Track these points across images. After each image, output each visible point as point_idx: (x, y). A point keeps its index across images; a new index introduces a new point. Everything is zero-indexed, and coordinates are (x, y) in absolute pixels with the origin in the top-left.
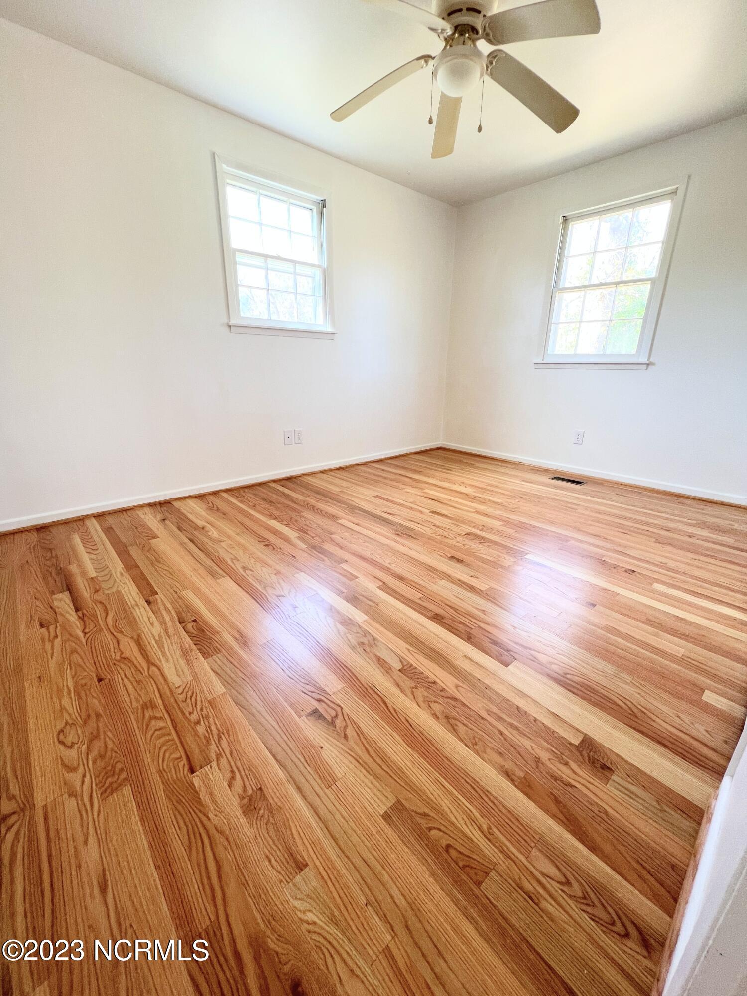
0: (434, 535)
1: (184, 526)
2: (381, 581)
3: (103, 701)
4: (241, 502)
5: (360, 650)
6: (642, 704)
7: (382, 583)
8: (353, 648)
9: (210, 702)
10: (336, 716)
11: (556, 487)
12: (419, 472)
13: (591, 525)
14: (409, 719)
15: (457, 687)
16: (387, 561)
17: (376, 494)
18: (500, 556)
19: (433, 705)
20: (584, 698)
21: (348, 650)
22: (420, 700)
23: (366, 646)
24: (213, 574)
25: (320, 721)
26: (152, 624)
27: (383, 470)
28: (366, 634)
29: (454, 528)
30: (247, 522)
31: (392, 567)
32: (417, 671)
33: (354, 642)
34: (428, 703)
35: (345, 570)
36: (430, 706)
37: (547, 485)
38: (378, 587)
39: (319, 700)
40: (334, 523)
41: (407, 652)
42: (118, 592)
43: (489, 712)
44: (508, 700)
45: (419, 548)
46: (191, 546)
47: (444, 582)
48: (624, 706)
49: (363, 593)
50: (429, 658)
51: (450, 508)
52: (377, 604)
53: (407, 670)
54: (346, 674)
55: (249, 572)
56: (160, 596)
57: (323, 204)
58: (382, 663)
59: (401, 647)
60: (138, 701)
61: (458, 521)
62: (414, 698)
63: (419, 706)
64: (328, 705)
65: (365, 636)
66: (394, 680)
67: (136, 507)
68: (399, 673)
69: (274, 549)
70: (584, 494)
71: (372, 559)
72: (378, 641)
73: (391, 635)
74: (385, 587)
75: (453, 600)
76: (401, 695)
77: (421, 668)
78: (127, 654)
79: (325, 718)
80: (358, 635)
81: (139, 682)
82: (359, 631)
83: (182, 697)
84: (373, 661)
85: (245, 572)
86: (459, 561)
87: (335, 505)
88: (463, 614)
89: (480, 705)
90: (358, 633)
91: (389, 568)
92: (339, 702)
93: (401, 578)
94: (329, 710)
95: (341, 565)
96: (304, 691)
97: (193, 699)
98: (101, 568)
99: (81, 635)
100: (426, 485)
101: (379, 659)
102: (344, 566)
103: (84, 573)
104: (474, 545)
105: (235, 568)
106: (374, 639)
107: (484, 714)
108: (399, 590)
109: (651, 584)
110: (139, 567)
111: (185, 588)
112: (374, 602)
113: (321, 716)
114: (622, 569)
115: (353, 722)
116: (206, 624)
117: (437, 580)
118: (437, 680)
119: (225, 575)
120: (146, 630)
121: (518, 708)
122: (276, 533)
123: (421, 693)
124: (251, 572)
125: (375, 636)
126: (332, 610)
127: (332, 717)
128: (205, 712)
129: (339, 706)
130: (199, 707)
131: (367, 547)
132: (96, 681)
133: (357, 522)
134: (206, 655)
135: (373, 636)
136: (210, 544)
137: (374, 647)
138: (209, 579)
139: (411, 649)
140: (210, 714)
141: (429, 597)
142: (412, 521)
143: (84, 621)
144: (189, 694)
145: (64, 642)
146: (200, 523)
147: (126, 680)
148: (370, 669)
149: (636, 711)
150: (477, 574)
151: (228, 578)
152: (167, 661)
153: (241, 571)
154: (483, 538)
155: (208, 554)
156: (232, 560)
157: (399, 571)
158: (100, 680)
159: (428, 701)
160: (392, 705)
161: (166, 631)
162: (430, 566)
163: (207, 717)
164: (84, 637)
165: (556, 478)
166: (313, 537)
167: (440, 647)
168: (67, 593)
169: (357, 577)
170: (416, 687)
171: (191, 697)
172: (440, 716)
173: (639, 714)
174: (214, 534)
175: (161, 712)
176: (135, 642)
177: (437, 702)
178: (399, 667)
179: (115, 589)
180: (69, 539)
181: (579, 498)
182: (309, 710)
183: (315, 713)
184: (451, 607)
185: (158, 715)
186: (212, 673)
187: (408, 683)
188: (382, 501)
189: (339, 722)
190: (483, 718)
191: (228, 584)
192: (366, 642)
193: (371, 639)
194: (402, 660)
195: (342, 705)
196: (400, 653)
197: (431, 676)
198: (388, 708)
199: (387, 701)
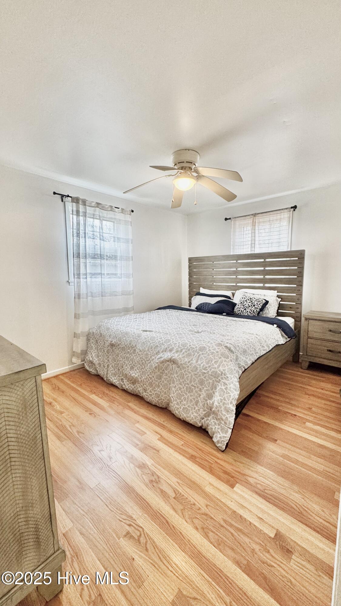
2: (159, 434)
4: (73, 382)
5: (150, 485)
6: (305, 505)
7: (160, 436)
8: (147, 485)
9: (64, 535)
10: (140, 535)
14: (182, 532)
15: (207, 506)
16: (162, 420)
19: (194, 520)
20: (275, 505)
21: (144, 487)
22: (187, 516)
23: (154, 483)
24: (59, 438)
25: (131, 540)
28: (153, 474)
30: (77, 397)
32: (184, 497)
33: (147, 481)
34: (191, 519)
35: (138, 428)
36: (193, 522)
38: (158, 439)
39: (130, 525)
41: (177, 484)
43: (225, 521)
44: (235, 512)
48: (295, 507)
49: (150, 444)
50: (190, 487)
52: (158, 452)
53: (178, 497)
54: (144, 505)
55: (81, 435)
58: (163, 494)
59: (173, 480)
62: (184, 517)
63: (187, 522)
64: (135, 528)
65: (153, 476)
66: (172, 505)
68: (174, 500)
69: (95, 416)
71: (154, 419)
72: (161, 478)
73: (168, 473)
74: (162, 439)
75: (201, 445)
76: (177, 515)
77: (186, 495)
79: (134, 538)
80: (149, 475)
82: (149, 472)
84: (159, 493)
88: (207, 454)
89: (220, 517)
91: (164, 425)
93: (171, 432)
94: (136, 531)
95: (135, 425)
96: (121, 519)
101: (162, 491)
102: (137, 425)
105: (72, 433)
106: (159, 477)
107: (222, 523)
108: (170, 441)
109: (305, 423)
112: (157, 450)
113: (132, 537)
114: (290, 414)
115: (150, 538)
118: (196, 503)
119: (66, 438)
121: (241, 516)
122: (95, 404)
123: (187, 513)
125: (159, 475)
126: (132, 459)
127: (138, 536)
128: (62, 543)
129: (142, 528)
134: (59, 500)
135: (157, 475)
136: (56, 415)
137: (159, 482)
139: (179, 481)
141: (187, 443)
146: (49, 401)
148: (157, 499)
149: (301, 510)
151: (69, 440)
153: (76, 434)
156: (70, 426)
160: (173, 524)
166: (118, 406)
167: (196, 478)
169: (145, 433)
170: (184, 509)
172: (198, 527)
173: (304, 513)
174: (58, 408)
177: (196, 518)
178: (174, 495)
182: (124, 533)
183: (128, 535)
184: (200, 450)
186: (64, 513)
187: (179, 507)
189: (142, 540)
190: (222, 526)
191: (70, 445)
192: (154, 480)
193: (156, 478)
194: (175, 491)
195: (143, 527)
196: (174, 485)
197: (192, 500)
198: (169, 526)
199: (169, 520)
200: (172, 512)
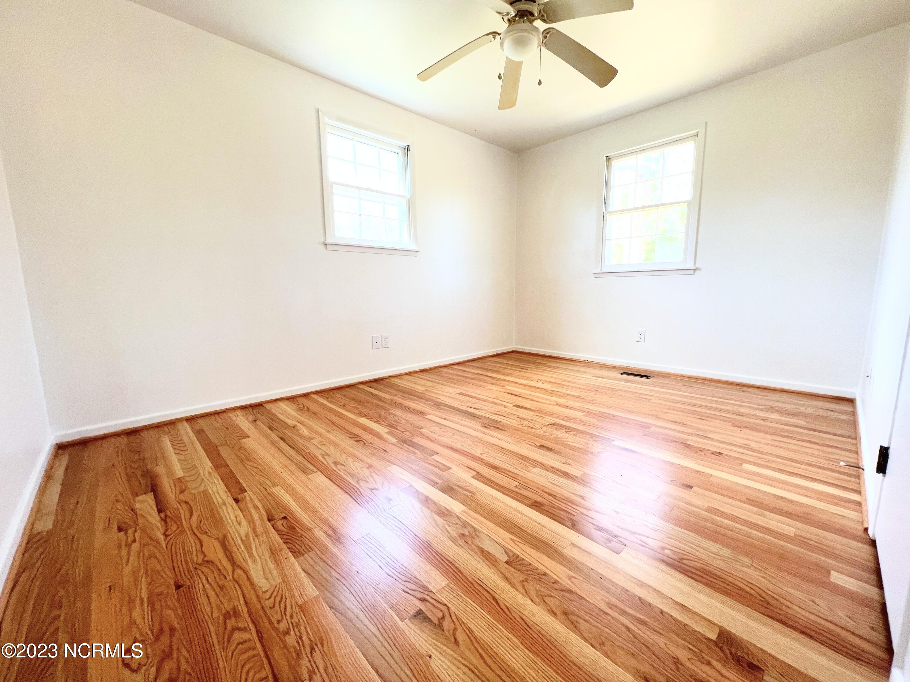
0: (520, 426)
1: (276, 425)
2: (474, 470)
3: (179, 611)
4: (331, 402)
5: (461, 542)
7: (475, 473)
8: (454, 540)
9: (301, 607)
10: (443, 617)
11: (627, 381)
12: (498, 372)
13: (667, 413)
14: (524, 617)
15: (570, 578)
16: (478, 451)
17: (459, 391)
18: (587, 444)
19: (547, 600)
20: (707, 585)
21: (449, 543)
22: (533, 593)
23: (468, 538)
24: (304, 471)
25: (425, 624)
26: (239, 524)
27: (464, 371)
28: (465, 525)
29: (538, 419)
30: (335, 419)
31: (484, 457)
32: (523, 562)
33: (454, 534)
35: (437, 461)
36: (545, 601)
37: (618, 380)
38: (473, 477)
39: (423, 600)
40: (421, 418)
41: (510, 542)
42: (205, 491)
43: (609, 604)
44: (627, 590)
45: (509, 439)
46: (282, 443)
47: (537, 470)
48: (752, 592)
49: (458, 483)
50: (537, 548)
51: (532, 402)
52: (474, 494)
53: (514, 562)
54: (450, 569)
55: (339, 467)
56: (249, 493)
57: (408, 148)
58: (485, 555)
59: (504, 537)
60: (219, 610)
61: (542, 413)
62: (526, 593)
63: (532, 601)
64: (433, 605)
65: (465, 527)
66: (502, 573)
67: (228, 410)
68: (506, 565)
69: (365, 444)
70: (655, 386)
71: (464, 451)
72: (480, 532)
73: (492, 525)
74: (479, 476)
75: (550, 488)
76: (512, 590)
77: (528, 559)
78: (211, 556)
79: (430, 621)
80: (457, 526)
81: (222, 588)
82: (459, 522)
83: (269, 603)
84: (477, 554)
85: (337, 467)
86: (549, 449)
87: (420, 402)
88: (562, 501)
89: (599, 598)
90: (457, 524)
91: (482, 459)
92: (444, 601)
93: (495, 468)
94: (435, 610)
95: (432, 457)
96: (406, 589)
97: (282, 605)
98: (189, 468)
99: (162, 538)
100: (506, 383)
101: (482, 551)
102: (435, 457)
103: (170, 473)
104: (560, 434)
105: (326, 463)
106: (475, 530)
107: (605, 608)
108: (494, 480)
109: (741, 465)
110: (228, 466)
111: (275, 485)
112: (470, 492)
113: (426, 619)
114: (710, 452)
115: (463, 624)
116: (298, 521)
117: (531, 468)
118: (548, 572)
119: (315, 470)
120: (232, 530)
122: (366, 429)
123: (532, 586)
124: (343, 467)
125: (476, 526)
126: (427, 501)
127: (439, 619)
128: (295, 619)
129: (446, 605)
130: (288, 613)
131: (457, 439)
132: (174, 588)
133: (445, 417)
134: (297, 553)
135: (473, 527)
136: (302, 442)
137: (476, 537)
138: (300, 475)
139: (514, 538)
140: (301, 621)
141: (525, 485)
142: (497, 414)
143: (166, 522)
144: (278, 599)
145: (143, 545)
146: (291, 422)
147: (207, 586)
148: (474, 562)
149: (767, 598)
150: (569, 461)
151: (320, 473)
152: (254, 561)
153: (333, 466)
154: (569, 428)
155: (298, 451)
156: (323, 456)
157: (491, 460)
158: (178, 587)
159: (542, 596)
160: (505, 602)
161: (254, 530)
162: (521, 455)
163: (298, 625)
164: (165, 540)
165: (624, 373)
166: (402, 432)
167: (545, 535)
168: (152, 494)
169: (450, 468)
170: (527, 581)
171: (280, 602)
172: (557, 612)
173: (772, 601)
174: (305, 432)
175: (245, 621)
176: (220, 543)
177: (551, 596)
178: (505, 558)
179: (201, 489)
180: (159, 441)
181: (650, 390)
182: (413, 612)
183: (419, 615)
184: (550, 494)
185: (241, 625)
186: (303, 575)
187: (517, 577)
188: (467, 398)
189: (446, 624)
190: (605, 613)
191: (320, 479)
192: (467, 533)
193: (471, 530)
194: (507, 551)
195: (448, 604)
196: (504, 543)
197: (541, 567)
198: (500, 607)
199: (497, 596)
200: (503, 584)
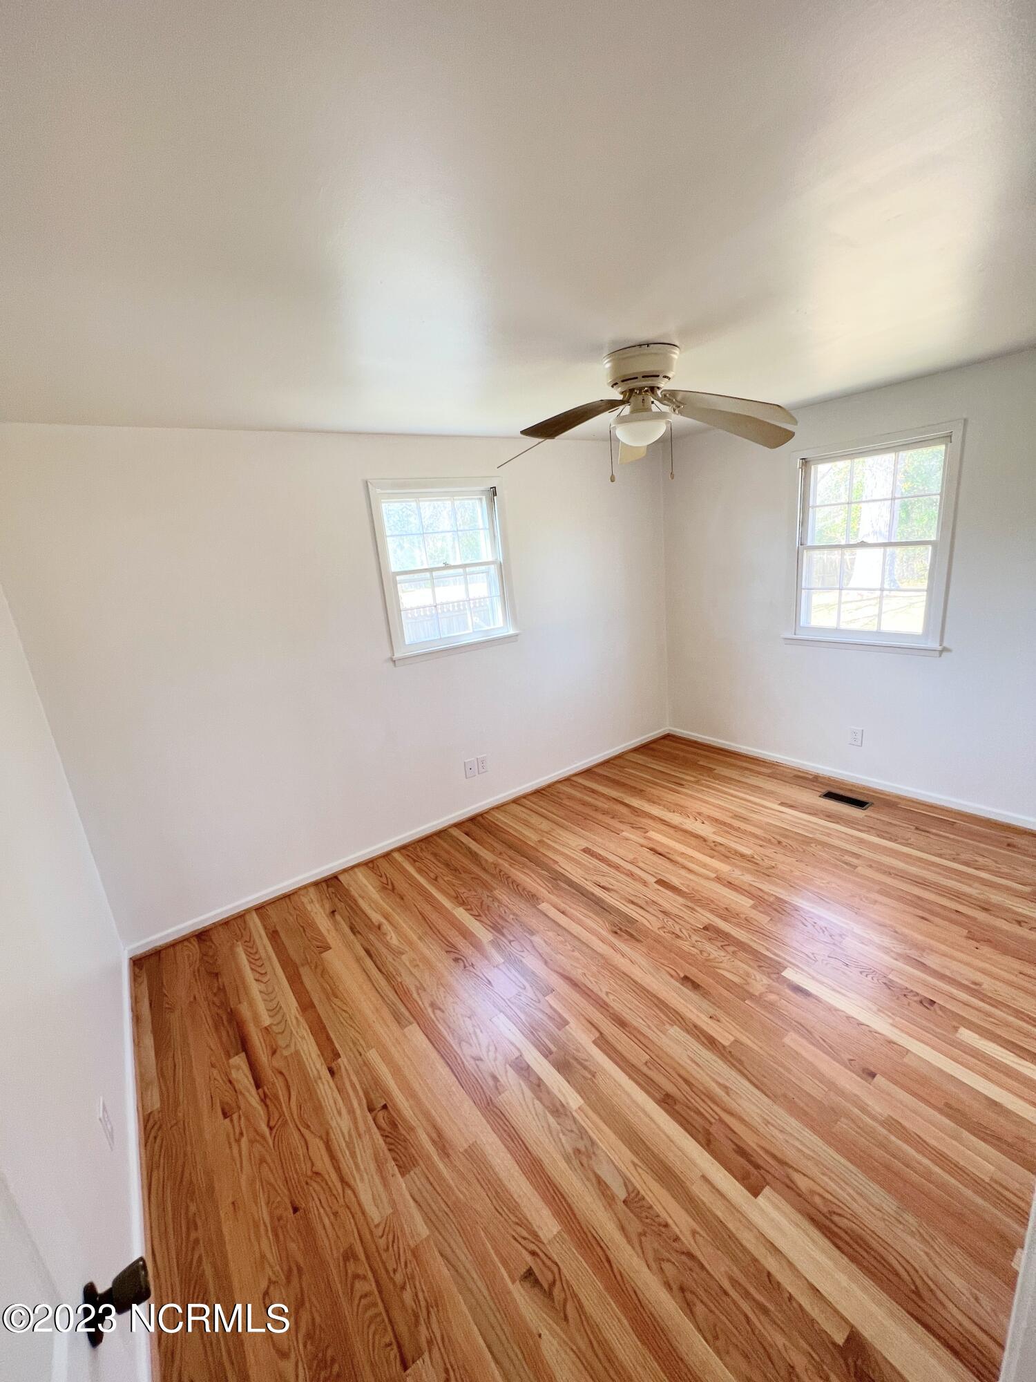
0: (661, 932)
1: (360, 926)
2: (598, 1029)
3: (302, 1245)
4: (419, 871)
5: (575, 1163)
6: (930, 1273)
7: (598, 1034)
8: (568, 1160)
9: (413, 1252)
10: (554, 1282)
11: (830, 816)
14: (638, 1292)
15: (694, 1233)
17: (585, 844)
18: (748, 975)
19: (666, 1266)
21: (563, 1165)
22: (650, 1255)
23: (583, 1157)
24: (398, 1018)
25: (536, 1290)
26: (339, 1113)
28: (582, 1133)
29: (686, 914)
30: (427, 909)
31: (610, 1000)
32: (645, 1203)
33: (568, 1148)
34: (660, 1260)
35: (551, 1007)
36: (662, 1269)
38: (594, 1042)
39: (533, 1253)
40: (534, 910)
41: (632, 1168)
42: (297, 1053)
43: (734, 1282)
44: (757, 1260)
46: (369, 963)
47: (675, 1031)
48: (906, 1275)
49: (576, 1053)
50: (660, 1179)
52: (594, 1076)
53: (634, 1201)
54: (563, 1209)
55: (438, 1012)
56: (343, 1061)
57: (494, 492)
58: (602, 1186)
59: (624, 1157)
60: (338, 1249)
61: (694, 899)
62: (643, 1253)
63: (649, 1267)
64: (544, 1263)
65: (582, 1138)
66: (619, 1219)
67: (300, 889)
68: (624, 1206)
69: (465, 967)
71: (586, 986)
72: (598, 1147)
73: (613, 1137)
74: (603, 1042)
75: (689, 1069)
76: (628, 1248)
77: (650, 1199)
78: (319, 1166)
79: (541, 1285)
80: (573, 1135)
81: (336, 1214)
82: (574, 1128)
83: (382, 1243)
84: (593, 1185)
85: (434, 1012)
86: (695, 986)
87: (533, 871)
88: (700, 1094)
89: (722, 1269)
90: (572, 1131)
91: (607, 1005)
92: (555, 1257)
93: (622, 1023)
94: (546, 1271)
95: (546, 998)
96: (516, 1236)
97: (395, 1246)
98: (275, 1011)
99: (266, 1130)
101: (599, 1181)
103: (256, 1017)
104: (713, 951)
105: (422, 1006)
106: (593, 1143)
107: (727, 1285)
108: (619, 1048)
109: (956, 1029)
110: (315, 1007)
111: (370, 1047)
112: (590, 1072)
113: (536, 1282)
114: (916, 998)
115: (574, 1295)
116: (398, 1112)
117: (667, 1026)
118: (670, 1222)
119: (412, 1020)
120: (334, 1124)
121: (769, 1274)
122: (465, 933)
123: (651, 1243)
124: (441, 1014)
125: (594, 1137)
127: (550, 1284)
128: (409, 1270)
129: (555, 1263)
130: (403, 1260)
131: (577, 960)
132: (292, 1211)
133: (563, 906)
134: (404, 1170)
135: (591, 1139)
136: (391, 960)
137: (593, 1156)
138: (394, 1026)
139: (636, 1161)
140: (415, 1272)
141: (658, 1060)
142: (633, 903)
143: (267, 1106)
144: (391, 1237)
145: (251, 1142)
146: (376, 917)
147: (322, 1211)
148: (589, 1199)
149: (920, 1285)
150: (719, 1013)
152: (362, 1180)
153: (430, 1010)
154: (727, 936)
155: (389, 978)
157: (617, 1006)
158: (295, 1210)
160: (620, 1267)
162: (658, 998)
163: (413, 1277)
164: (271, 1134)
165: (830, 795)
166: (510, 942)
167: (672, 1158)
168: (243, 1055)
169: (567, 1023)
170: (644, 1234)
171: (393, 1242)
172: (674, 1287)
173: (925, 1293)
174: (394, 939)
175: (364, 1269)
176: (324, 1142)
177: (669, 1260)
178: (624, 1195)
179: (292, 1049)
180: (232, 948)
182: (523, 1271)
183: (529, 1275)
184: (686, 1081)
185: (361, 1272)
186: (411, 1201)
187: (635, 1226)
188: (595, 862)
189: (556, 1291)
190: (725, 1293)
191: (415, 1034)
192: (583, 1149)
193: (588, 1144)
194: (626, 1183)
195: (559, 1264)
196: (623, 1169)
197: (664, 1215)
198: (612, 1271)
199: (611, 1257)
200: (618, 1237)
